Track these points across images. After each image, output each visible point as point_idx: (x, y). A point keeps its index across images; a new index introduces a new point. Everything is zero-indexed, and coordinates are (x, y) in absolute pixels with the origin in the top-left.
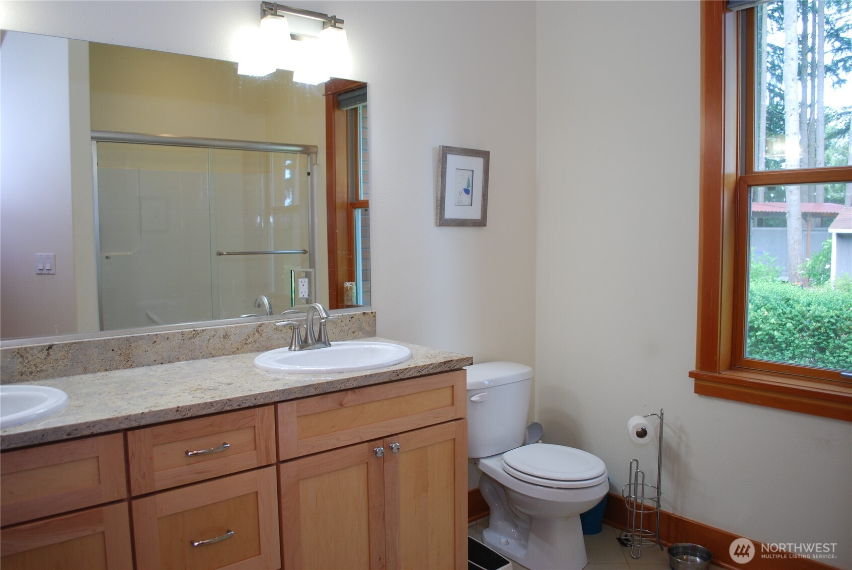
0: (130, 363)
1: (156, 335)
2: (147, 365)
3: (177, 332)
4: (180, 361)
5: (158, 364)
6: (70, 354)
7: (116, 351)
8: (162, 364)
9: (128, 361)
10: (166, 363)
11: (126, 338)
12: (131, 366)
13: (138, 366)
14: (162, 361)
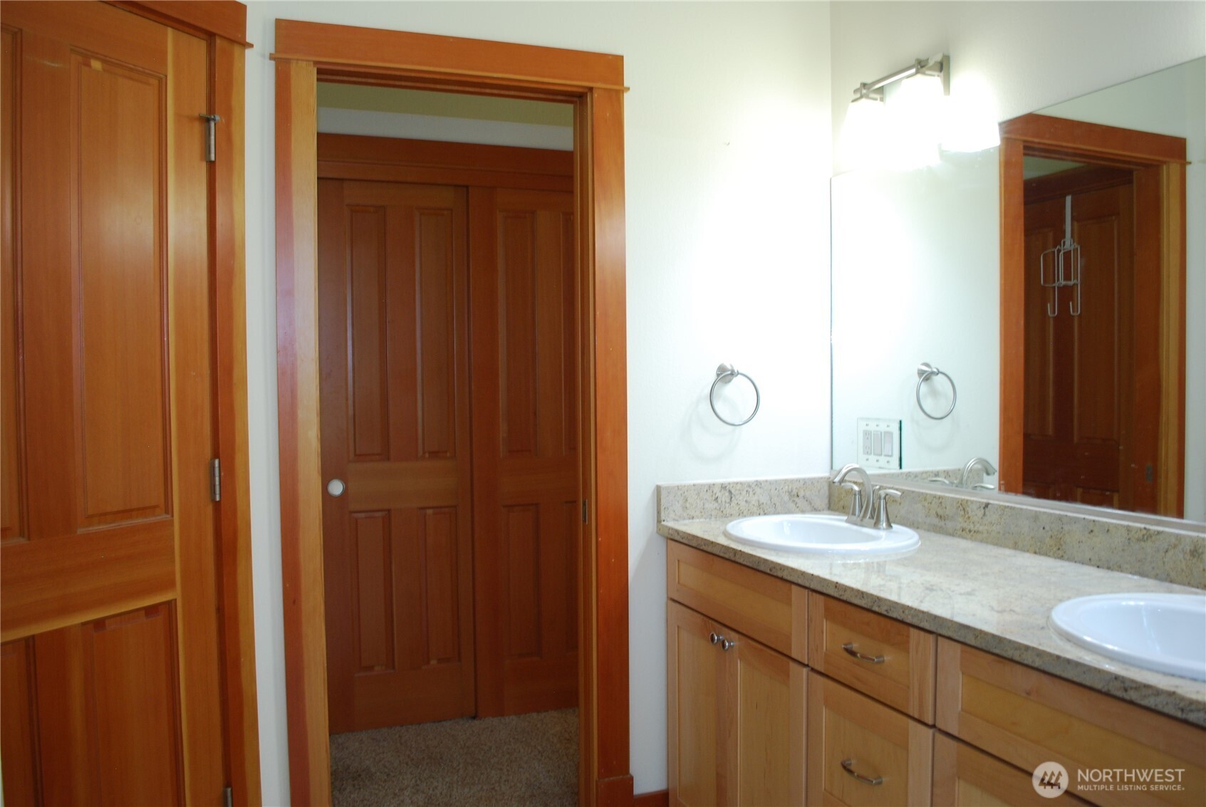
0: (1060, 553)
1: (1094, 521)
2: (1080, 562)
3: (1122, 525)
4: (1122, 571)
5: (1093, 565)
6: (1003, 520)
7: (1048, 531)
8: (1098, 567)
9: (1059, 549)
10: (1103, 568)
11: (1059, 515)
12: (1062, 558)
13: (1069, 560)
14: (1098, 564)
